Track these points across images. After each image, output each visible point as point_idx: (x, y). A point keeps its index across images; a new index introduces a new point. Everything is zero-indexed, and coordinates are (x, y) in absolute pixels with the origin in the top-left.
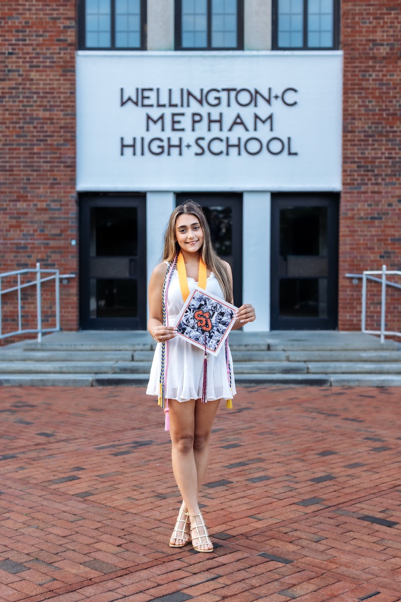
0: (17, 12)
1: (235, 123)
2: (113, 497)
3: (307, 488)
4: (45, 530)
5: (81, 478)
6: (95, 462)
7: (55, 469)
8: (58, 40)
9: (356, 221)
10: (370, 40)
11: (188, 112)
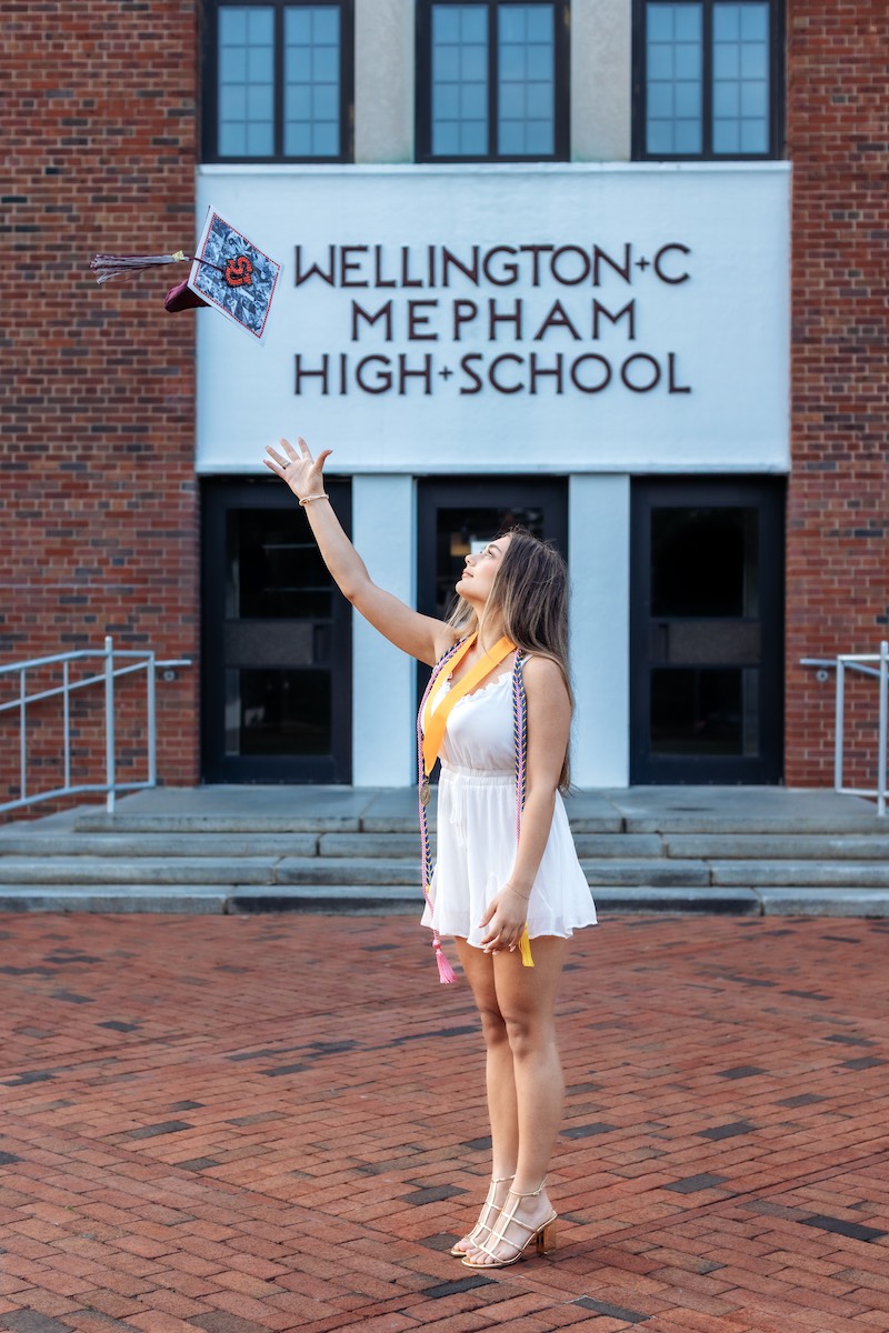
0: (67, 80)
1: (550, 322)
2: (263, 1170)
3: (690, 1151)
4: (111, 1242)
5: (194, 1127)
6: (226, 1090)
7: (138, 1105)
8: (156, 142)
9: (822, 538)
10: (852, 138)
11: (446, 297)
